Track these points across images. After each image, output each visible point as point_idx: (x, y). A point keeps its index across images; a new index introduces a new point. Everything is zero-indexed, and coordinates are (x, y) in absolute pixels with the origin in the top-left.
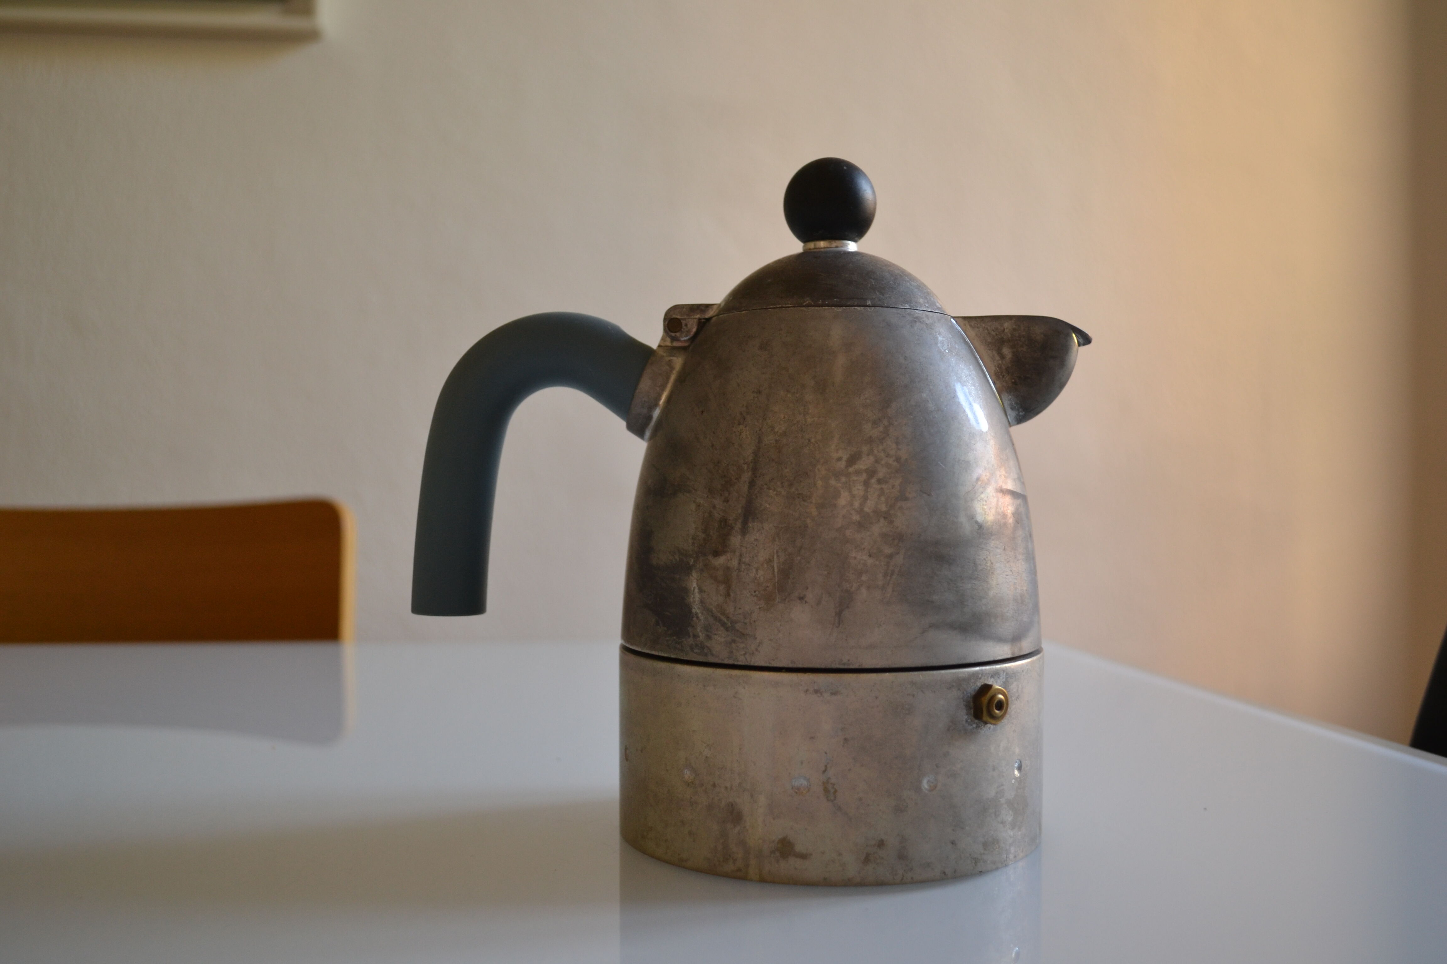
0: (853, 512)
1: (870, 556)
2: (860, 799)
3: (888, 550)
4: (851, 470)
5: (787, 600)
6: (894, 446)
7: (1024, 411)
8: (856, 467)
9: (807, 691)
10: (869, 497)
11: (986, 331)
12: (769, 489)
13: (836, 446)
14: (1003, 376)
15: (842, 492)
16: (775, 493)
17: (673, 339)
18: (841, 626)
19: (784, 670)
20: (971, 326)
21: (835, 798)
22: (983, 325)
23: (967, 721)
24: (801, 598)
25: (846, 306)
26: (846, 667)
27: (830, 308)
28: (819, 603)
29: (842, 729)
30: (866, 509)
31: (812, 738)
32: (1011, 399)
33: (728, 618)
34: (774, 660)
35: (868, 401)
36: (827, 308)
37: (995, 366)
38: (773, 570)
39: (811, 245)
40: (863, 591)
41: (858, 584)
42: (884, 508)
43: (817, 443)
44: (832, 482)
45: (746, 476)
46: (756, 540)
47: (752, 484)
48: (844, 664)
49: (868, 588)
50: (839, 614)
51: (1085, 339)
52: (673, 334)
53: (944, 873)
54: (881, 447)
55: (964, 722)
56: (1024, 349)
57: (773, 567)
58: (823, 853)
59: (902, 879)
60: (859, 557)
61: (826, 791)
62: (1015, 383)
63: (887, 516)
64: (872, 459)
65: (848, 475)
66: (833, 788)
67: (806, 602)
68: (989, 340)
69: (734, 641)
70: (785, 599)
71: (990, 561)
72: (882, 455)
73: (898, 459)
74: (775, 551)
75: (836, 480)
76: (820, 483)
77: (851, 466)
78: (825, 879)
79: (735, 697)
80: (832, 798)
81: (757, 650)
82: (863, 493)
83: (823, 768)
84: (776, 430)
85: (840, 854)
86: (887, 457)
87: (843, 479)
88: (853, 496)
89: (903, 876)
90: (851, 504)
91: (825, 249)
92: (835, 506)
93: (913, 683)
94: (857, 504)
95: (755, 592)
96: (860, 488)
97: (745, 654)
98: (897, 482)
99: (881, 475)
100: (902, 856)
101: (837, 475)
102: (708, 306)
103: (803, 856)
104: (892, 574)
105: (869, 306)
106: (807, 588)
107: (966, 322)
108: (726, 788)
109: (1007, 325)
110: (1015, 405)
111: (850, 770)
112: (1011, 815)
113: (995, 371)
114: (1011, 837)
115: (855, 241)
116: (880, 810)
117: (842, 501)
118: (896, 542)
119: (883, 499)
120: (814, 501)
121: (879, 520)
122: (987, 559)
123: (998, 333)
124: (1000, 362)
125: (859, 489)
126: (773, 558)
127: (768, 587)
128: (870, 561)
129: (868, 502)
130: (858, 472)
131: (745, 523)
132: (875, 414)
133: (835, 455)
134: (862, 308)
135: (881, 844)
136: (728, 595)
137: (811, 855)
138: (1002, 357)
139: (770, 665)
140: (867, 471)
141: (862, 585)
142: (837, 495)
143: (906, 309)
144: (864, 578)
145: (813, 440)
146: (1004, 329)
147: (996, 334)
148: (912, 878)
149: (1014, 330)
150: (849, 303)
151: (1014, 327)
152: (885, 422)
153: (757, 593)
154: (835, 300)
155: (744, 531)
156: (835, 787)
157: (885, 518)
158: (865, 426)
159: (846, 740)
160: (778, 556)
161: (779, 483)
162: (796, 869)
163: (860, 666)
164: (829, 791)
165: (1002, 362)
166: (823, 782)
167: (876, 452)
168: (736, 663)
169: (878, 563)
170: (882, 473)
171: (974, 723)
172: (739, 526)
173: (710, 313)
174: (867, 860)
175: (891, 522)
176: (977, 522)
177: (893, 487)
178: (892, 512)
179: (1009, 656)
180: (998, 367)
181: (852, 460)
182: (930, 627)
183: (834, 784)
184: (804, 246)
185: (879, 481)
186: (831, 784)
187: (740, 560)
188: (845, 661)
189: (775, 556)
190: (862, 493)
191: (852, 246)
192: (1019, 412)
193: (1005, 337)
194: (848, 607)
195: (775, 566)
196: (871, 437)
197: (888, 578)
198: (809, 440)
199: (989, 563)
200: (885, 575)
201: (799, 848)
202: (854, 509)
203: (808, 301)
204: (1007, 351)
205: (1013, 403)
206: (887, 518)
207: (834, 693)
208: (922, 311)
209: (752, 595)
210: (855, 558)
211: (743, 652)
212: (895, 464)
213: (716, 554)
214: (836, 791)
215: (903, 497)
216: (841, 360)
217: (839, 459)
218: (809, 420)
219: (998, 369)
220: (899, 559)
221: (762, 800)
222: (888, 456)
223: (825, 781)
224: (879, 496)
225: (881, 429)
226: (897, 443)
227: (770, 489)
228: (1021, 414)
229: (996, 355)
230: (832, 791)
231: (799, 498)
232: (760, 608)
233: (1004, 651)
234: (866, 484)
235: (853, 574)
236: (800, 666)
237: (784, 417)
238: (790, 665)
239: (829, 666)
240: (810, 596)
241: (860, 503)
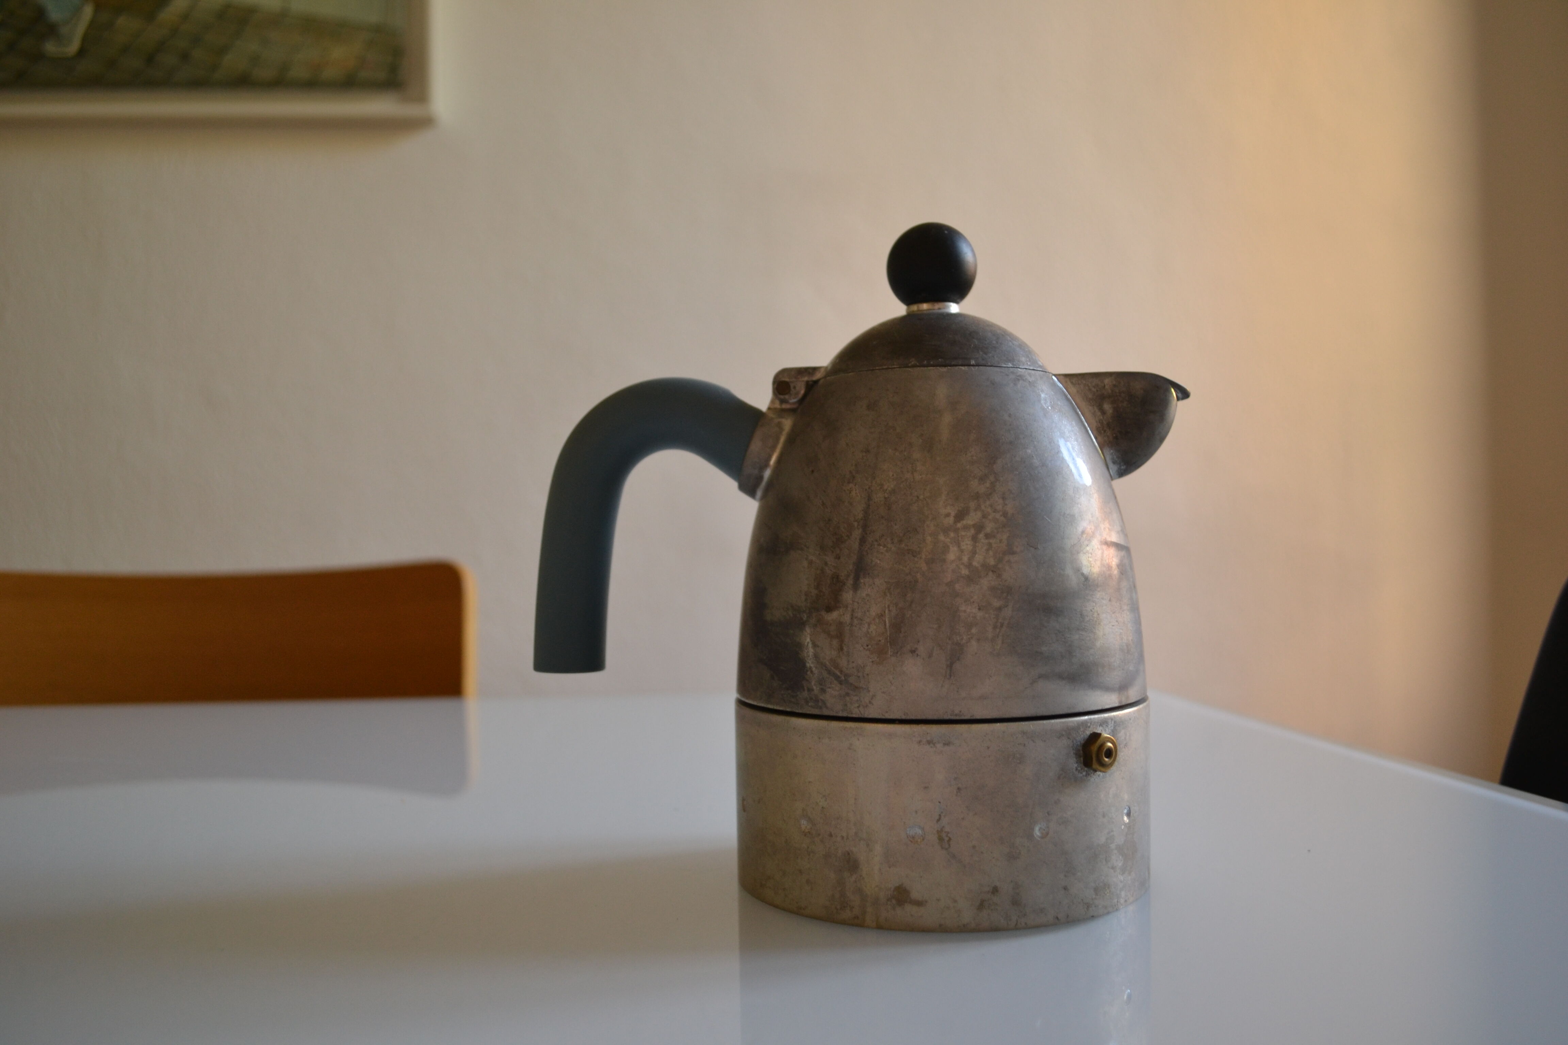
0: (962, 567)
1: (979, 609)
2: (974, 847)
3: (996, 603)
4: (959, 525)
5: (899, 653)
6: (1001, 501)
7: (1125, 464)
8: (964, 522)
9: (920, 742)
10: (978, 551)
11: (1087, 388)
12: (879, 545)
13: (944, 503)
14: (1105, 431)
15: (951, 547)
16: (885, 549)
17: (782, 401)
18: (952, 678)
19: (897, 722)
20: (1072, 383)
21: (949, 845)
22: (1084, 382)
23: (1077, 769)
24: (913, 652)
25: (950, 366)
26: (958, 718)
27: (935, 368)
28: (930, 656)
29: (955, 779)
30: (975, 564)
31: (926, 788)
32: (1112, 453)
33: (841, 671)
34: (887, 712)
35: (975, 458)
36: (932, 368)
37: (1097, 422)
38: (885, 625)
39: (915, 308)
40: (974, 643)
41: (968, 637)
42: (992, 562)
43: (926, 500)
44: (942, 537)
45: (857, 533)
46: (868, 595)
47: (863, 541)
48: (956, 715)
49: (978, 640)
50: (950, 666)
51: (1184, 394)
52: (782, 397)
53: (1057, 918)
54: (988, 503)
55: (1074, 770)
56: (1125, 404)
57: (885, 622)
58: (938, 900)
59: (1016, 924)
60: (968, 610)
61: (941, 839)
62: (1116, 438)
63: (995, 570)
64: (979, 514)
65: (956, 531)
66: (947, 836)
67: (917, 655)
68: (1090, 396)
69: (848, 694)
70: (897, 653)
71: (1097, 612)
72: (989, 510)
73: (1005, 514)
74: (887, 607)
75: (945, 536)
76: (929, 539)
77: (959, 521)
78: (941, 925)
79: (850, 749)
80: (947, 846)
81: (870, 702)
82: (972, 548)
83: (937, 817)
84: (885, 487)
85: (955, 901)
86: (994, 512)
87: (952, 535)
88: (962, 551)
89: (1017, 922)
90: (960, 559)
91: (928, 312)
92: (944, 561)
93: (1024, 733)
94: (965, 559)
95: (867, 646)
96: (969, 543)
97: (858, 707)
98: (1005, 537)
99: (988, 530)
100: (1016, 902)
101: (946, 531)
102: (814, 370)
103: (919, 903)
104: (1002, 626)
105: (973, 365)
106: (919, 642)
107: (1068, 380)
108: (843, 837)
109: (1107, 381)
110: (1117, 459)
111: (963, 819)
112: (1121, 861)
113: (1096, 426)
114: (1121, 882)
115: (957, 302)
116: (994, 858)
117: (951, 556)
118: (1005, 594)
119: (991, 553)
120: (924, 557)
121: (987, 574)
122: (1093, 611)
123: (1098, 390)
124: (1102, 418)
125: (967, 544)
126: (885, 612)
127: (880, 641)
128: (980, 614)
129: (977, 556)
130: (966, 528)
131: (857, 579)
132: (981, 470)
133: (943, 511)
134: (966, 367)
135: (995, 890)
136: (841, 649)
137: (926, 902)
138: (1103, 413)
139: (884, 717)
140: (974, 526)
141: (972, 638)
142: (946, 550)
143: (1009, 367)
144: (974, 631)
145: (921, 497)
146: (1105, 386)
147: (1097, 391)
148: (1026, 924)
149: (1115, 386)
150: (953, 363)
151: (1114, 383)
152: (992, 478)
153: (870, 647)
154: (940, 360)
155: (856, 587)
156: (949, 835)
157: (992, 571)
158: (972, 482)
159: (959, 789)
160: (889, 610)
161: (889, 539)
162: (912, 915)
163: (971, 717)
164: (944, 840)
165: (1103, 418)
166: (938, 831)
167: (983, 507)
168: (850, 715)
169: (987, 616)
170: (989, 527)
171: (1084, 771)
172: (850, 582)
173: (818, 376)
174: (981, 906)
175: (999, 576)
176: (1083, 574)
177: (1001, 541)
178: (1000, 566)
179: (1117, 705)
180: (1100, 422)
181: (961, 515)
182: (1039, 678)
183: (948, 833)
184: (908, 310)
185: (987, 536)
186: (945, 832)
187: (852, 615)
188: (957, 712)
189: (887, 611)
190: (970, 548)
191: (954, 308)
192: (1120, 466)
193: (1105, 393)
194: (958, 659)
195: (887, 622)
196: (978, 492)
197: (998, 630)
198: (918, 497)
199: (1096, 614)
200: (995, 627)
201: (915, 895)
202: (963, 564)
203: (913, 362)
204: (1107, 407)
205: (1115, 457)
206: (995, 572)
207: (947, 744)
208: (1024, 370)
209: (864, 648)
210: (965, 611)
211: (857, 705)
212: (1002, 518)
213: (829, 609)
214: (950, 839)
215: (1011, 552)
216: (947, 418)
217: (948, 515)
218: (918, 477)
219: (1099, 424)
220: (1008, 612)
221: (878, 849)
222: (995, 511)
223: (939, 830)
224: (988, 550)
225: (988, 485)
226: (1004, 498)
227: (881, 546)
228: (1122, 467)
229: (1097, 411)
230: (946, 839)
231: (909, 553)
232: (872, 662)
233: (1112, 700)
234: (975, 539)
235: (963, 627)
236: (913, 717)
237: (893, 475)
238: (904, 717)
239: (941, 717)
240: (922, 649)
241: (969, 558)
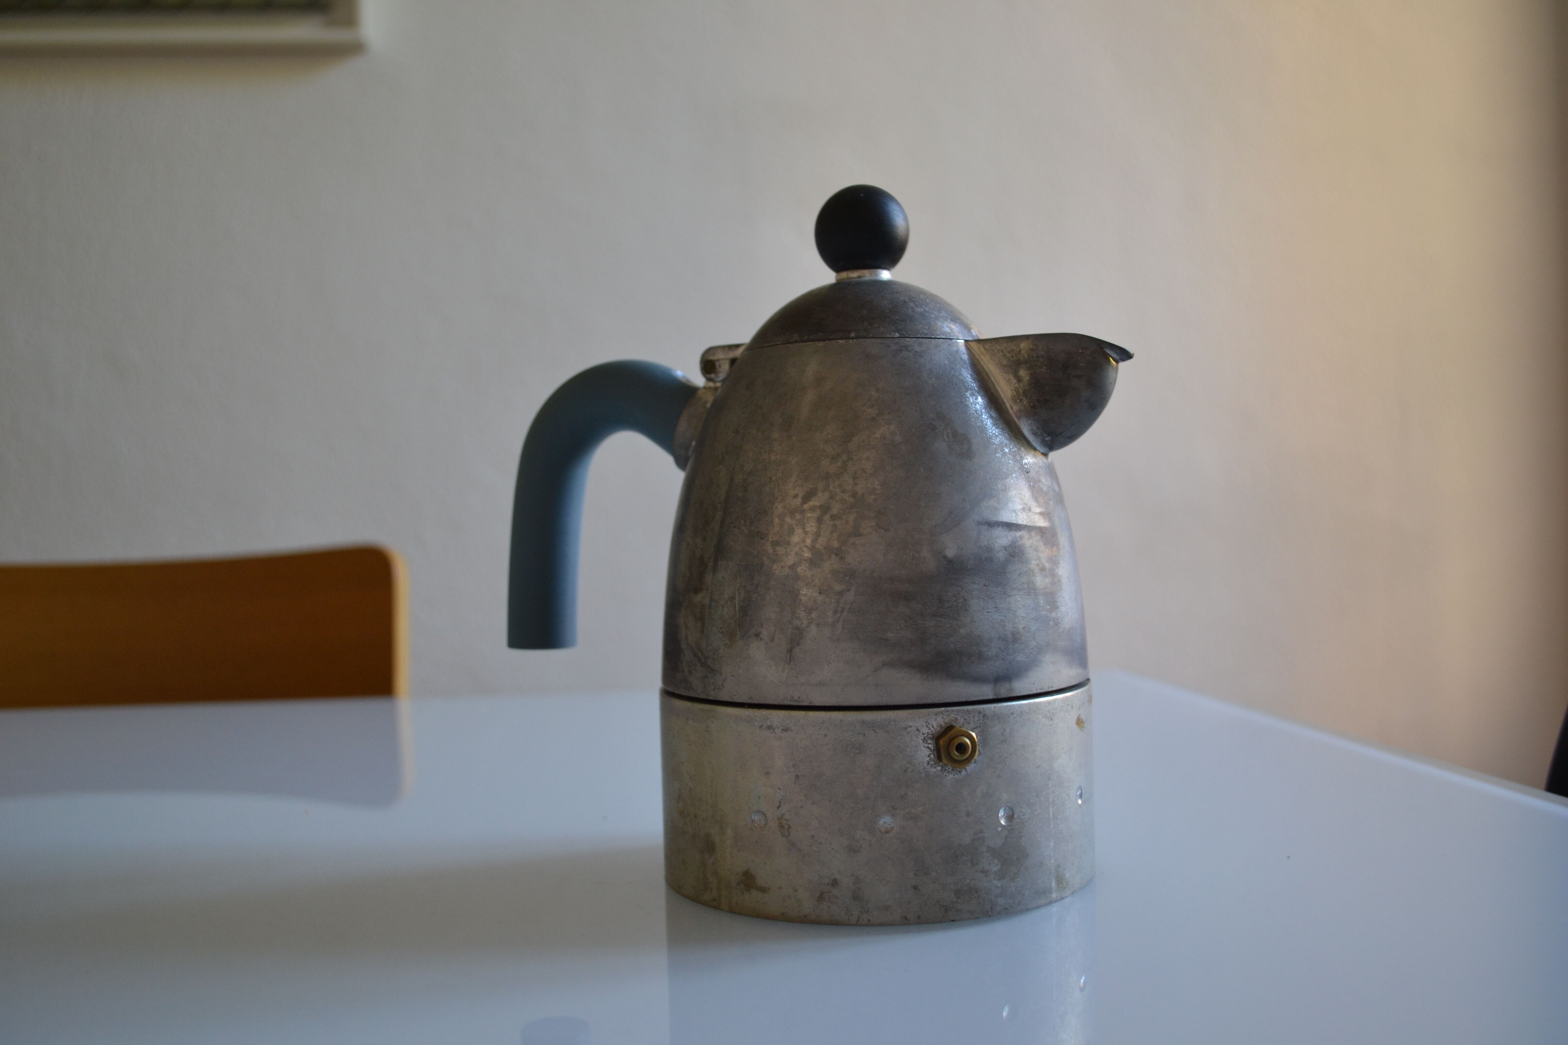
0: (805, 549)
1: (820, 593)
2: (813, 837)
3: (838, 587)
4: (806, 506)
5: (746, 637)
6: (851, 481)
7: (1049, 435)
8: (811, 503)
9: (761, 727)
10: (822, 533)
11: (1001, 353)
12: (735, 527)
13: (794, 483)
14: (1021, 400)
15: (796, 529)
16: (739, 531)
17: (709, 380)
18: (792, 663)
19: (746, 706)
20: (985, 349)
21: (789, 833)
22: (999, 347)
23: (928, 763)
24: (757, 635)
25: (828, 340)
26: (796, 704)
27: (813, 343)
28: (772, 639)
29: (794, 765)
30: (818, 546)
31: (767, 773)
32: (1030, 424)
33: (702, 654)
34: (735, 695)
35: (830, 436)
36: (810, 343)
37: (1012, 390)
38: (735, 607)
40: (813, 628)
41: (808, 621)
42: (835, 544)
43: (777, 481)
44: (788, 519)
45: (719, 515)
46: (723, 578)
47: (723, 522)
48: (795, 701)
49: (818, 625)
50: (790, 651)
51: (1125, 355)
52: (709, 376)
53: (906, 918)
54: (837, 483)
55: (925, 764)
56: (1043, 370)
57: (735, 604)
58: (780, 888)
59: (858, 920)
61: (781, 826)
62: (1034, 407)
63: (839, 553)
64: (827, 494)
65: (803, 512)
66: (787, 824)
67: (761, 639)
68: (1005, 362)
69: (706, 677)
70: (744, 636)
71: (963, 597)
72: (838, 490)
73: (854, 495)
74: (737, 588)
75: (791, 518)
76: (776, 521)
77: (806, 503)
78: (783, 914)
79: (706, 731)
80: (787, 834)
81: (722, 685)
82: (816, 529)
83: (778, 804)
84: (745, 469)
85: (796, 891)
86: (842, 492)
87: (798, 516)
88: (806, 533)
89: (859, 918)
90: (804, 541)
92: (789, 543)
93: (863, 723)
94: (809, 542)
95: (721, 628)
96: (813, 524)
97: (714, 689)
98: (851, 518)
99: (834, 511)
100: (857, 897)
101: (792, 513)
102: (737, 346)
103: (763, 890)
104: (843, 611)
105: (853, 338)
106: (762, 625)
107: (981, 346)
108: (703, 819)
109: (1023, 345)
110: (1037, 430)
111: (802, 807)
112: (998, 865)
113: (1012, 395)
114: (997, 887)
116: (833, 849)
117: (795, 539)
118: (847, 578)
119: (835, 535)
120: (770, 539)
121: (830, 557)
122: (957, 596)
123: (1013, 355)
124: (1017, 385)
125: (811, 527)
126: (735, 594)
127: (730, 624)
128: (820, 598)
129: (821, 538)
130: (812, 509)
131: (716, 562)
132: (834, 449)
133: (794, 492)
134: (844, 340)
135: (835, 883)
136: (703, 632)
137: (769, 889)
138: (1019, 379)
139: (732, 700)
140: (820, 507)
141: (812, 622)
142: (791, 531)
143: (895, 338)
144: (814, 615)
145: (774, 478)
146: (1020, 350)
147: (1012, 356)
148: (869, 920)
149: (1032, 350)
150: (832, 337)
151: (1031, 346)
152: (845, 457)
153: (723, 629)
154: (820, 334)
155: (715, 570)
156: (788, 823)
157: (836, 554)
158: (824, 462)
159: (797, 776)
160: (739, 593)
161: (742, 521)
162: (757, 902)
163: (810, 703)
164: (784, 828)
165: (1019, 385)
166: (778, 817)
167: (831, 487)
168: (708, 698)
169: (828, 600)
170: (836, 508)
171: (939, 766)
172: (711, 564)
173: (738, 353)
174: (821, 898)
175: (842, 558)
176: (945, 557)
177: (847, 522)
178: (844, 548)
179: (991, 697)
180: (1015, 391)
181: (807, 498)
182: (883, 665)
183: (788, 820)
185: (833, 518)
186: (785, 820)
187: (711, 597)
188: (796, 698)
189: (737, 594)
190: (814, 529)
192: (1044, 438)
193: (1021, 358)
194: (798, 644)
195: (737, 603)
196: (828, 473)
197: (838, 615)
198: (771, 478)
199: (961, 600)
200: (835, 612)
201: (760, 881)
202: (806, 546)
203: (796, 337)
204: (1023, 373)
205: (1034, 428)
206: (838, 554)
207: (785, 730)
209: (719, 631)
210: (806, 595)
211: (713, 688)
212: (851, 499)
213: (696, 591)
214: (790, 827)
215: (857, 533)
216: (810, 396)
217: (796, 496)
218: (773, 458)
219: (1014, 393)
220: (850, 597)
221: (729, 832)
222: (844, 491)
223: (780, 817)
224: (832, 532)
225: (839, 464)
226: (855, 478)
227: (735, 528)
228: (1047, 439)
229: (1012, 378)
230: (786, 826)
231: (757, 536)
232: (725, 644)
233: (987, 691)
234: (820, 520)
235: (803, 611)
236: (756, 702)
237: (753, 456)
238: (749, 701)
239: (781, 703)
240: (765, 634)
241: (812, 540)
